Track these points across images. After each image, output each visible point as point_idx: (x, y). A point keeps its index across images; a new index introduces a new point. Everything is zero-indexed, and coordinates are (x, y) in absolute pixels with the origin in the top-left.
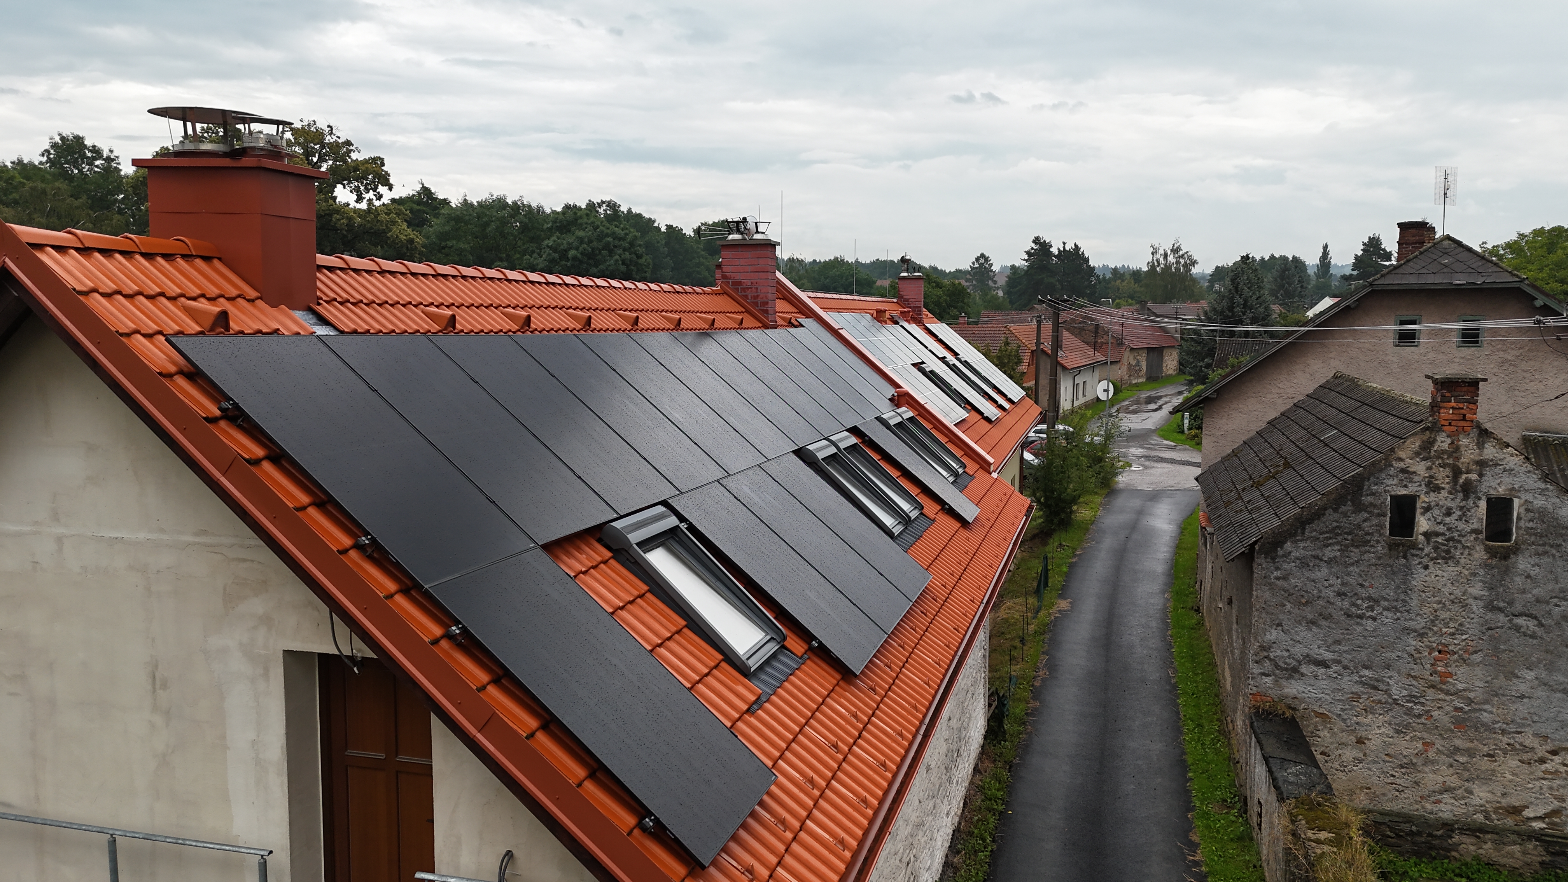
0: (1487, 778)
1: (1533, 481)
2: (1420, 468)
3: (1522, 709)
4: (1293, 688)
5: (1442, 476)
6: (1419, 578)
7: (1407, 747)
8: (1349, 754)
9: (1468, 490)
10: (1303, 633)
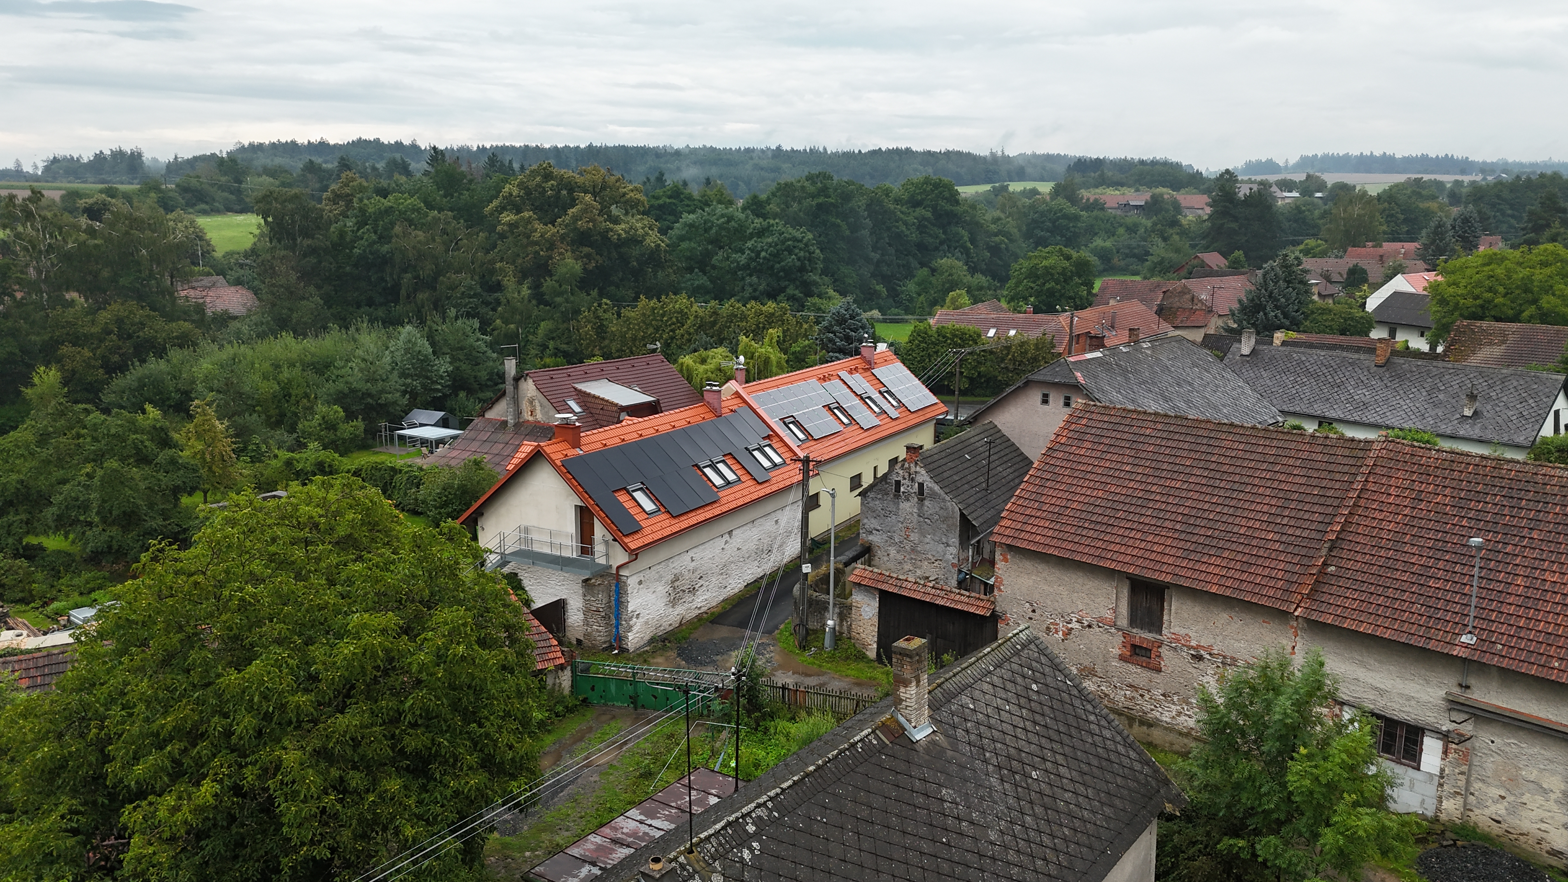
0: (920, 568)
1: (928, 479)
2: (901, 472)
3: (928, 547)
4: (871, 538)
5: (906, 475)
6: (902, 505)
7: (900, 557)
8: (886, 559)
9: (913, 480)
10: (873, 520)
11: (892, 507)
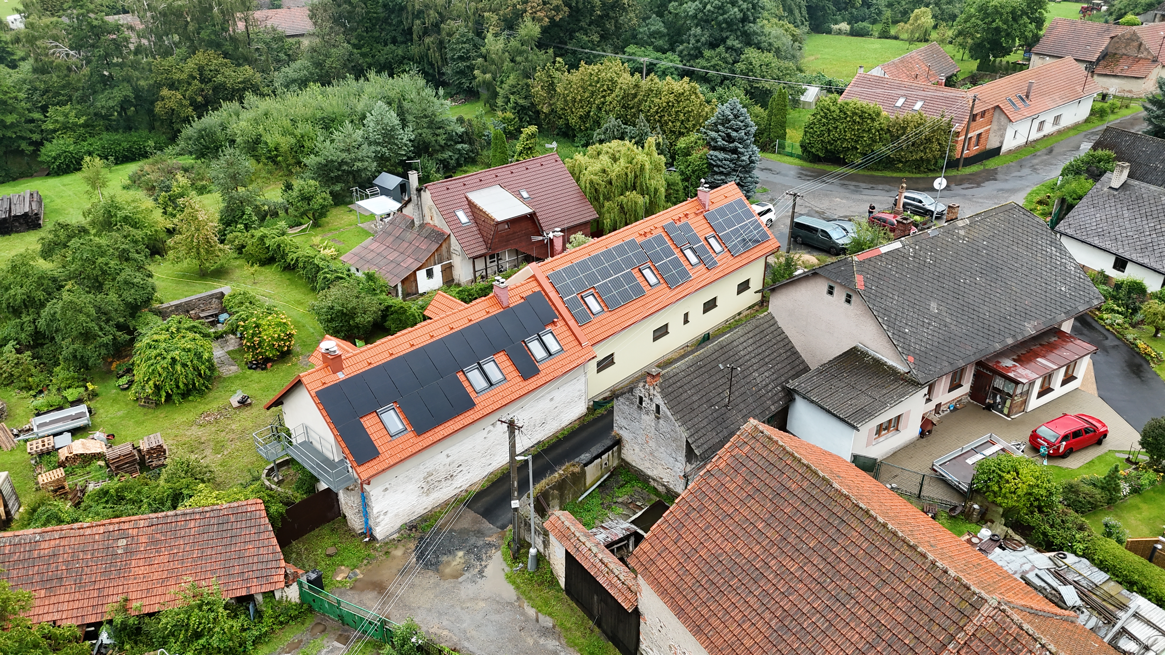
0: (656, 469)
1: (662, 403)
2: (643, 391)
3: (662, 455)
4: (621, 432)
5: (647, 394)
6: (643, 417)
7: (642, 455)
9: (652, 400)
10: (622, 420)
11: (635, 415)
